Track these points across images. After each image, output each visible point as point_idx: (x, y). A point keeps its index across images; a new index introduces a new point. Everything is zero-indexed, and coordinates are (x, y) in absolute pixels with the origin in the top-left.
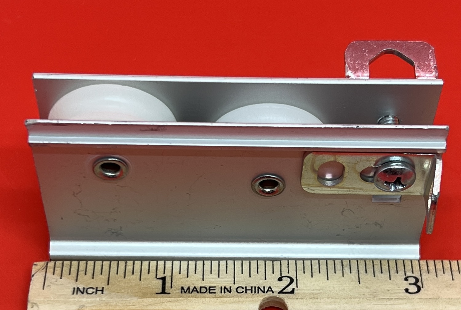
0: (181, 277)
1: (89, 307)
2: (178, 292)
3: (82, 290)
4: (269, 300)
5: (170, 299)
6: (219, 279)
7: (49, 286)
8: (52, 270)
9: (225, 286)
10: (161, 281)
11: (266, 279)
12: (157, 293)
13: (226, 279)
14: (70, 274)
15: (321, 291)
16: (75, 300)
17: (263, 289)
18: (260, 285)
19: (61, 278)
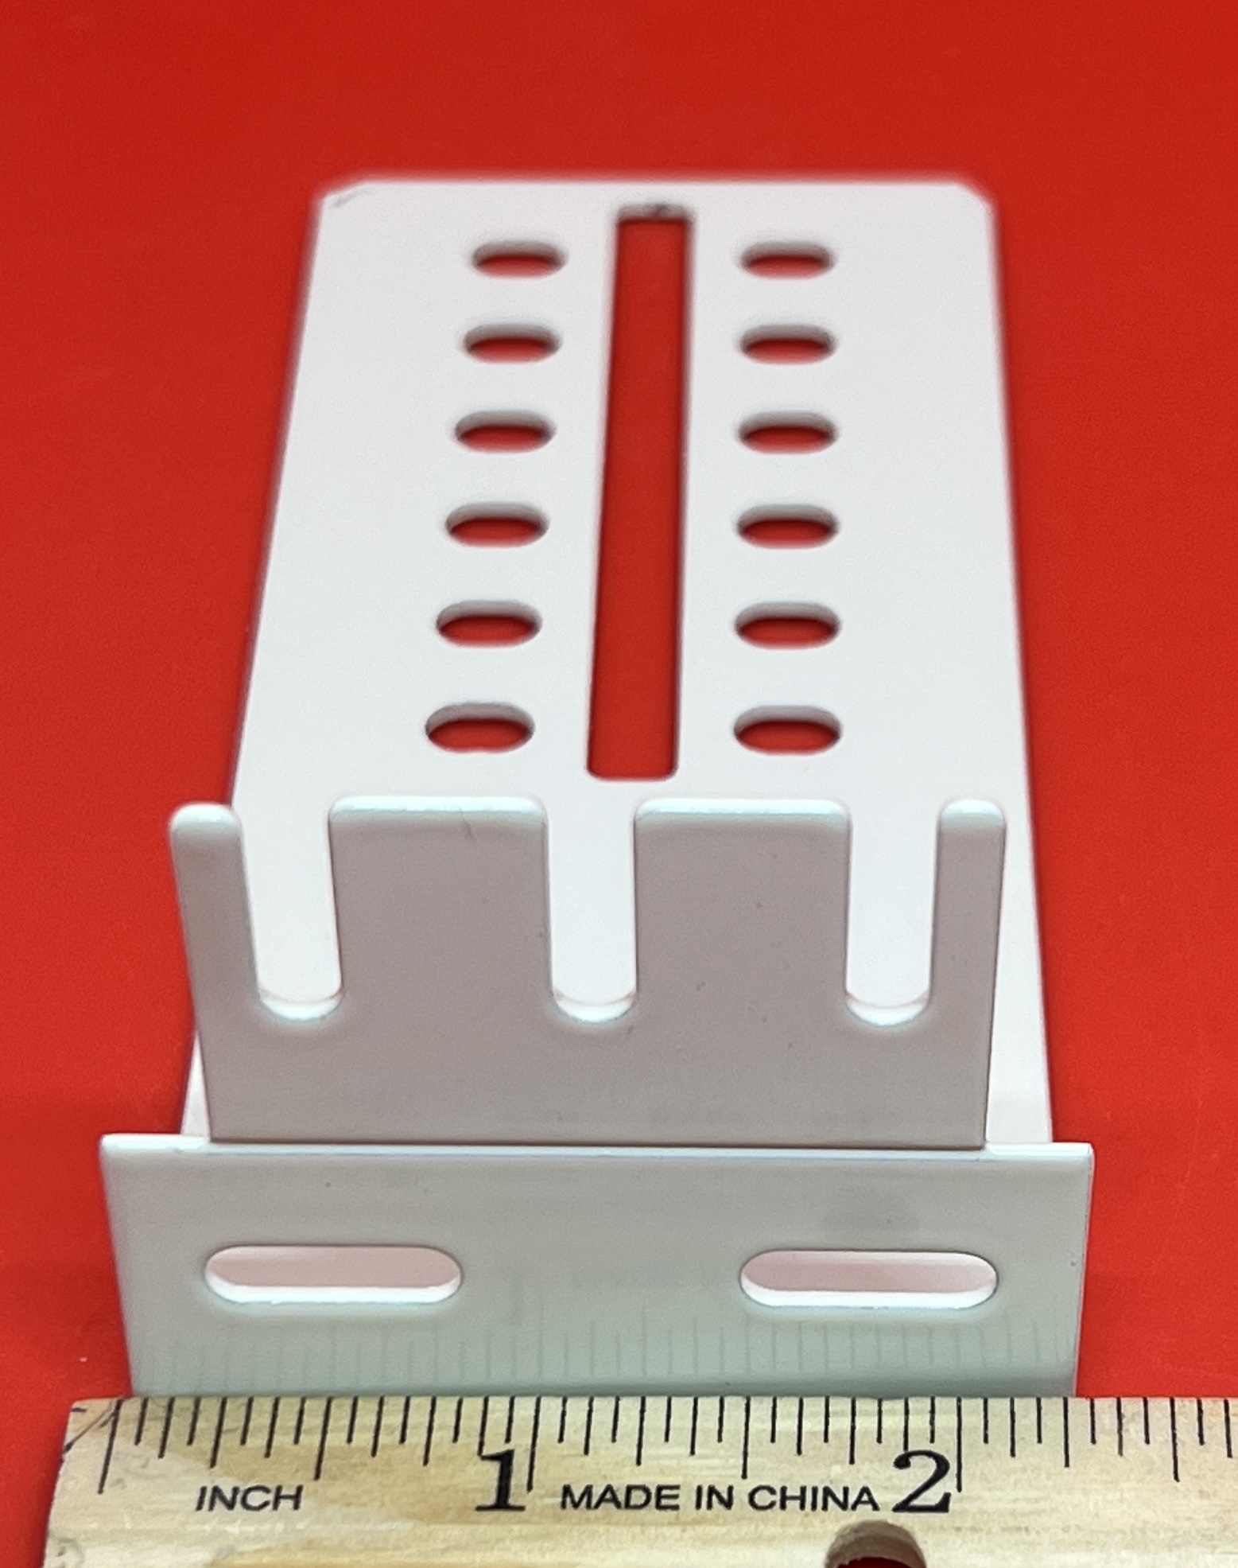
0: (565, 1452)
1: (248, 1553)
2: (553, 1506)
3: (228, 1495)
4: (861, 1534)
5: (526, 1529)
6: (692, 1461)
8: (133, 1428)
9: (712, 1483)
10: (494, 1468)
11: (852, 1461)
12: (480, 1508)
13: (716, 1462)
14: (190, 1442)
15: (1042, 1505)
16: (204, 1531)
17: (840, 1497)
18: (831, 1482)
19: (161, 1455)
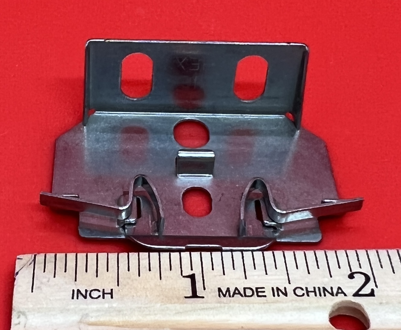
2: (215, 296)
3: (84, 293)
4: (340, 306)
5: (205, 306)
6: (267, 277)
7: (39, 287)
9: (277, 286)
11: (331, 276)
12: (186, 297)
13: (277, 277)
16: (76, 308)
17: (330, 291)
18: (325, 285)
19: (54, 277)
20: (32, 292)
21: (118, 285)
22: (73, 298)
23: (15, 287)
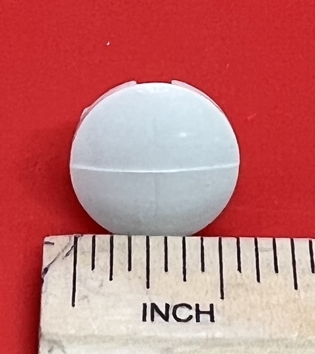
3: (163, 311)
7: (85, 297)
14: (130, 269)
19: (111, 279)
20: (73, 305)
21: (222, 298)
22: (144, 319)
23: (43, 296)
